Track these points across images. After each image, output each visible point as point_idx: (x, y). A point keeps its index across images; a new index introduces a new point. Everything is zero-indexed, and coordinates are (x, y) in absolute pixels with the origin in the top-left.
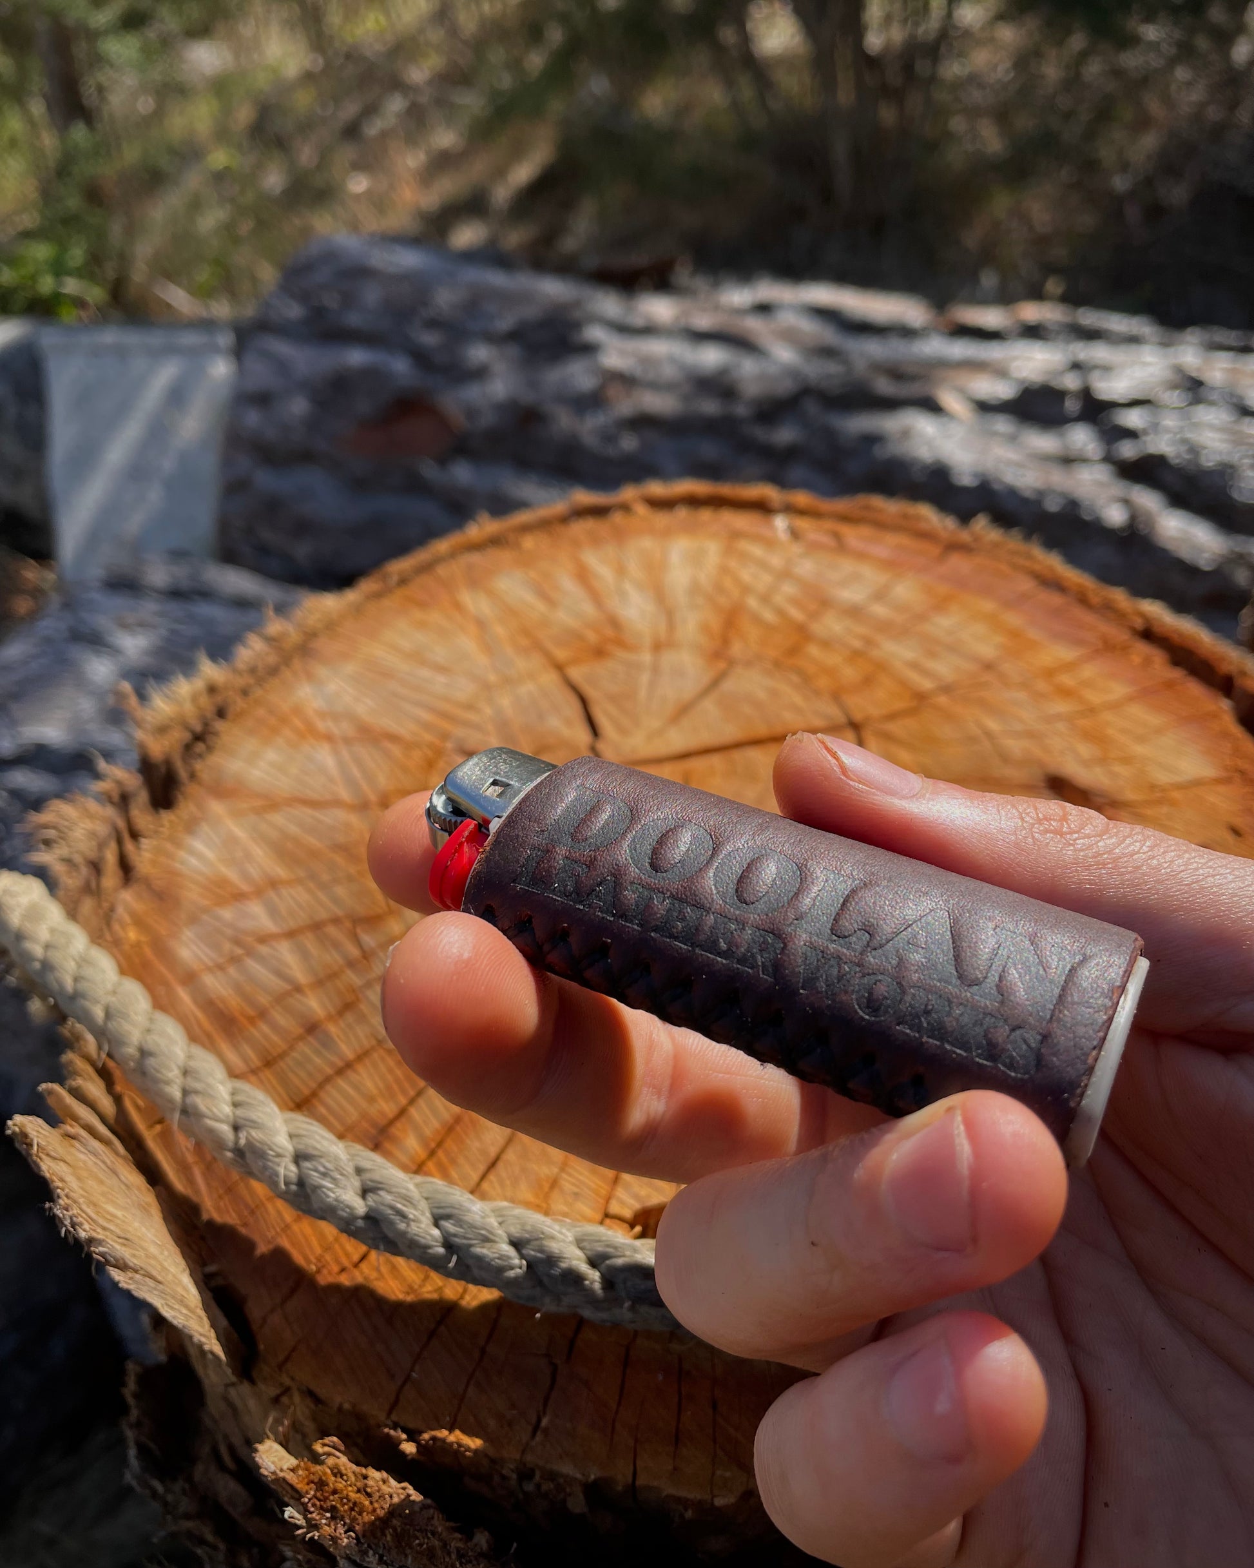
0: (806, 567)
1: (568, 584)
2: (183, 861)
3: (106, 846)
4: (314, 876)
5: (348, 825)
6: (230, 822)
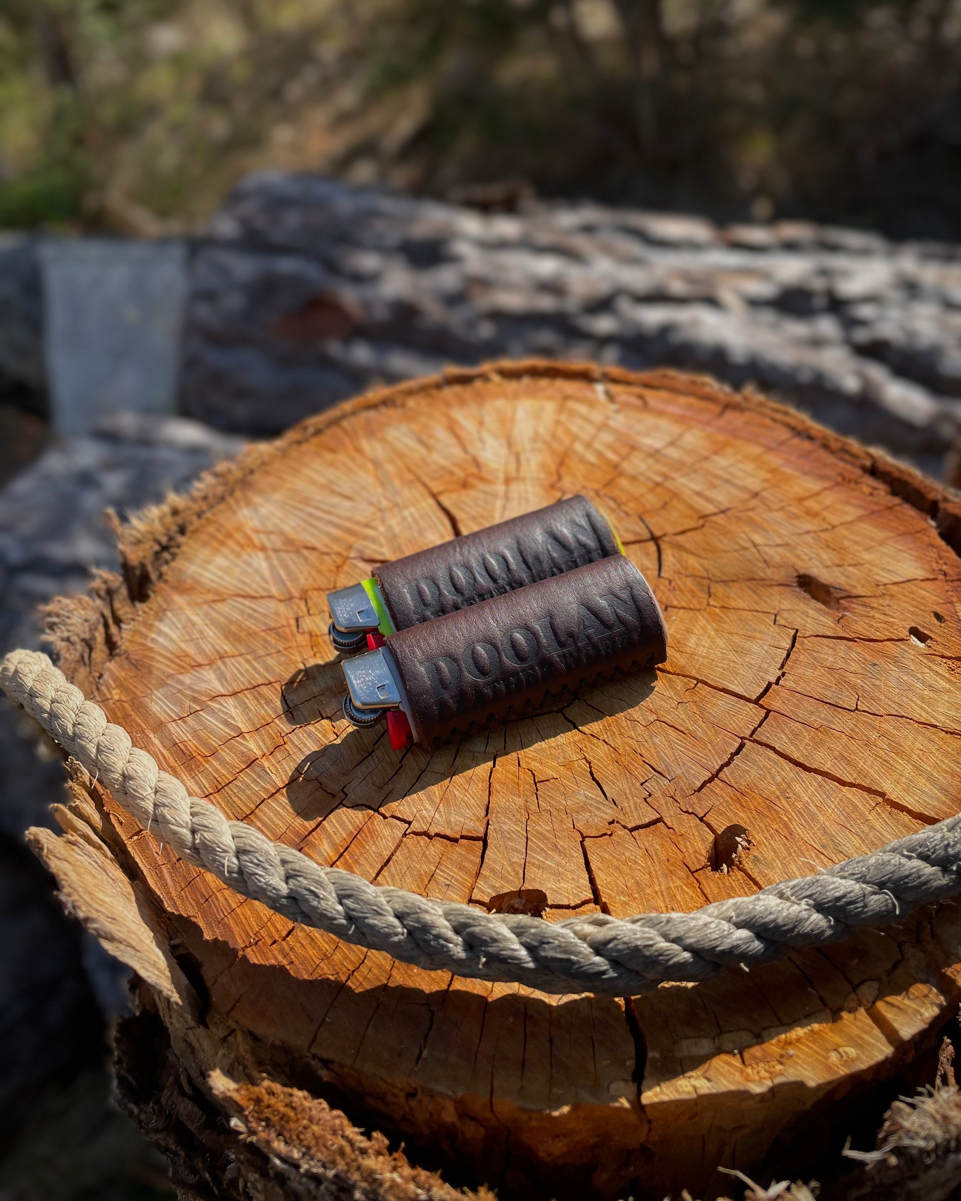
0: (619, 421)
1: (441, 433)
2: (153, 640)
3: (96, 629)
4: (252, 652)
5: (277, 613)
6: (188, 612)
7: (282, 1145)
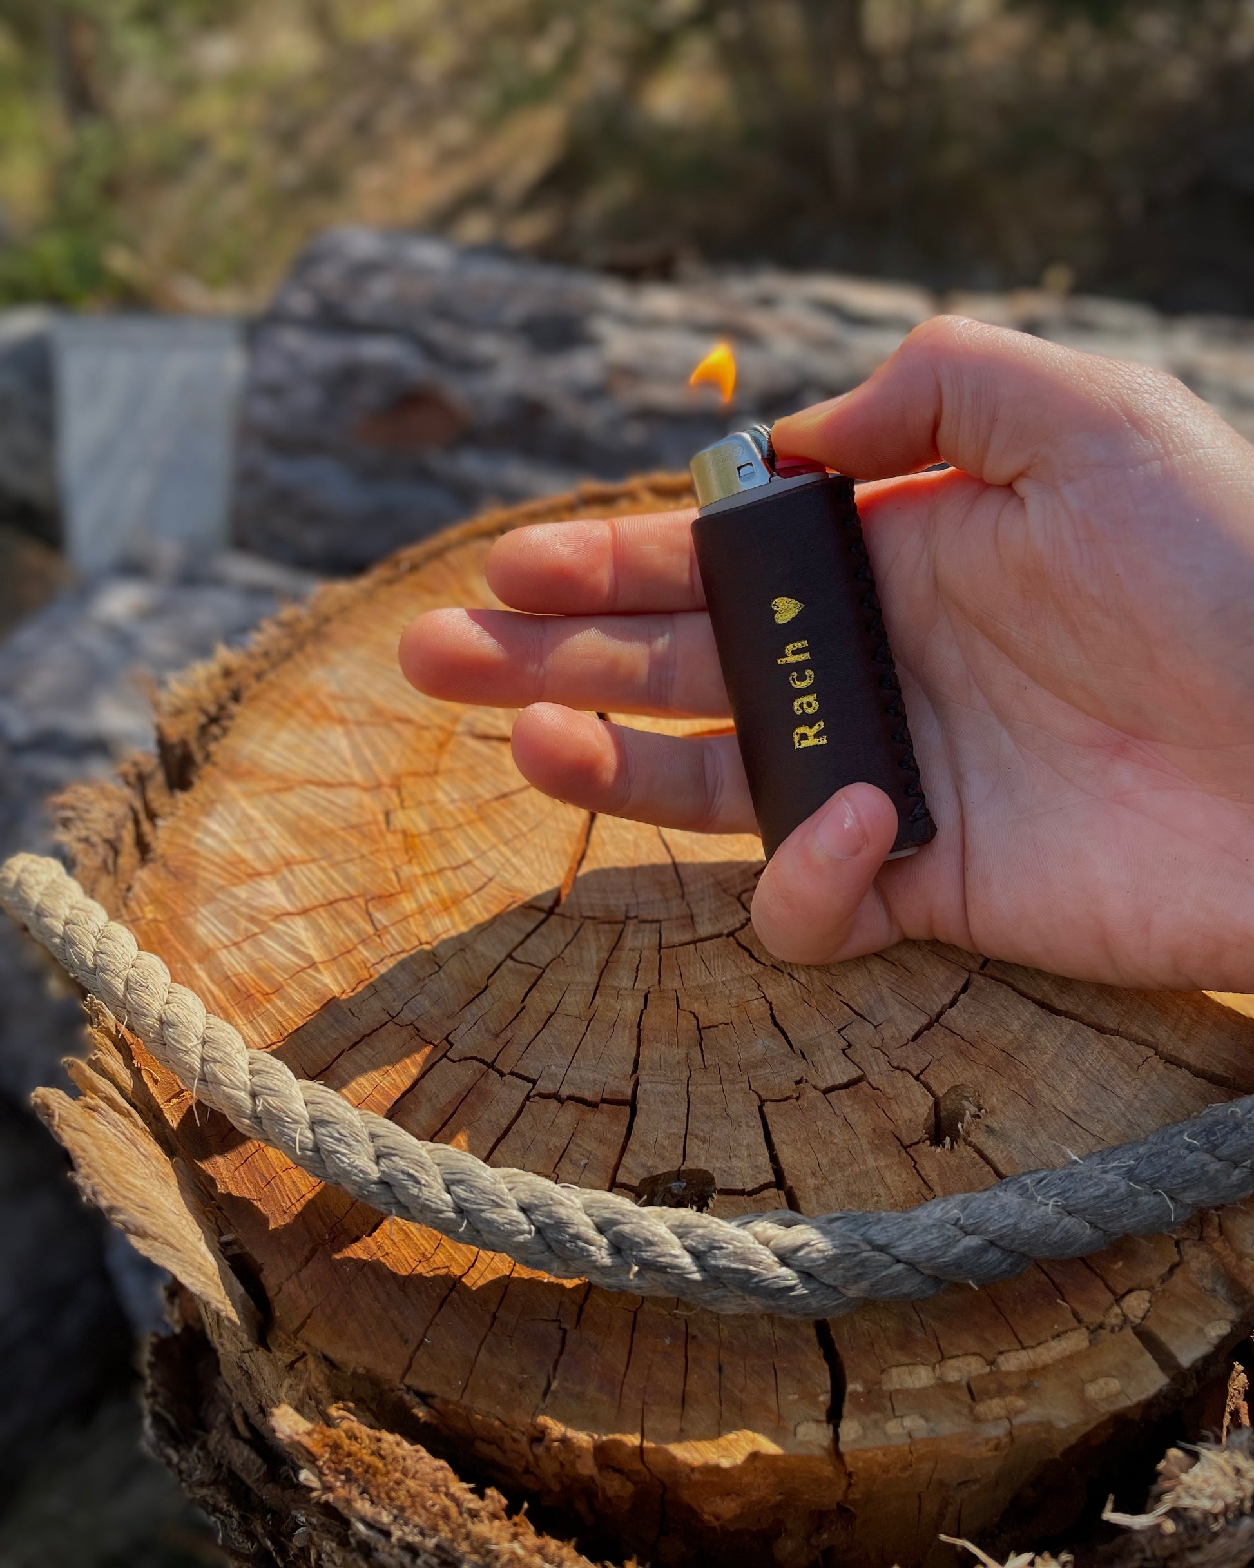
2: (198, 841)
3: (123, 826)
4: (328, 856)
5: (361, 806)
6: (244, 804)
7: (367, 1505)
